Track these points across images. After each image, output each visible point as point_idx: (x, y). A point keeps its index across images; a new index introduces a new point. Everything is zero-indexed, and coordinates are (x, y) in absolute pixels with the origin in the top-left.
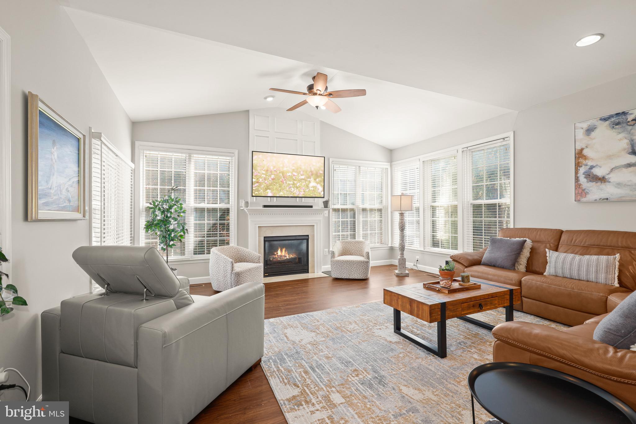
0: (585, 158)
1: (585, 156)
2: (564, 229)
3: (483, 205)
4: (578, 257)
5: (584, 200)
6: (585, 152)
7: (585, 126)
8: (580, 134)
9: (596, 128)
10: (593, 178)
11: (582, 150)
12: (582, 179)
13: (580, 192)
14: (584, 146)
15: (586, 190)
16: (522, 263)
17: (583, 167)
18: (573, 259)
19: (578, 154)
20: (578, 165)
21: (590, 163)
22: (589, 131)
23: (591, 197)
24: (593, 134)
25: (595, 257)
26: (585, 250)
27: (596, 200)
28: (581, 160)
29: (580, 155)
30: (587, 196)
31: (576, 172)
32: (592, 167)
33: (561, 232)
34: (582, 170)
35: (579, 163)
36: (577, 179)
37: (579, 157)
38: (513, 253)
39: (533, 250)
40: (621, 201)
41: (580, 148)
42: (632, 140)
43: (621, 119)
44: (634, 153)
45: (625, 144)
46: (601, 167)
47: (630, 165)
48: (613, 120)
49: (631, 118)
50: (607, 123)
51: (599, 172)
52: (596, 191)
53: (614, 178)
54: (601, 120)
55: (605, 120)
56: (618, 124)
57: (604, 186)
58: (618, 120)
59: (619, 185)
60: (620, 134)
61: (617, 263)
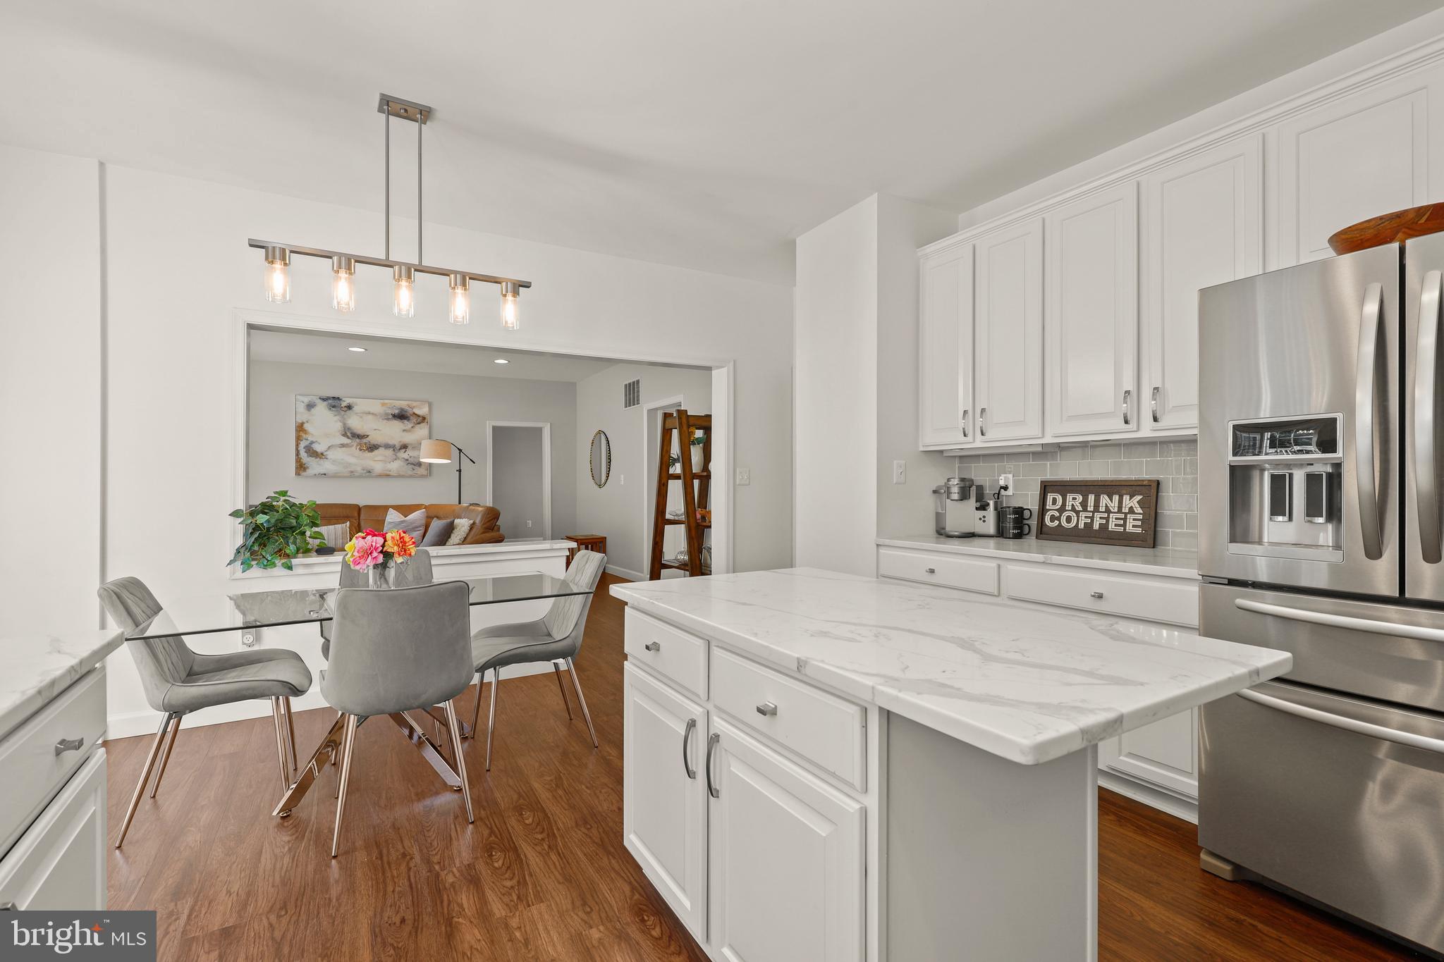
0: (305, 432)
1: (306, 430)
5: (304, 474)
6: (306, 426)
7: (306, 400)
8: (301, 408)
9: (315, 405)
10: (312, 453)
11: (302, 424)
12: (303, 454)
13: (301, 467)
14: (304, 421)
15: (305, 466)
17: (304, 441)
19: (298, 426)
20: (298, 439)
21: (310, 439)
22: (310, 406)
23: (310, 472)
24: (313, 411)
27: (315, 475)
28: (301, 433)
29: (300, 428)
30: (307, 470)
31: (297, 445)
32: (312, 443)
34: (303, 444)
35: (299, 436)
36: (297, 453)
37: (300, 431)
40: (335, 476)
41: (301, 422)
42: (344, 424)
43: (336, 403)
44: (345, 435)
45: (339, 426)
46: (319, 444)
47: (343, 446)
48: (330, 401)
49: (344, 404)
50: (325, 403)
51: (318, 448)
52: (315, 466)
53: (330, 454)
54: (320, 398)
55: (324, 399)
56: (334, 407)
57: (322, 461)
58: (334, 403)
59: (334, 462)
60: (335, 416)
61: (348, 529)
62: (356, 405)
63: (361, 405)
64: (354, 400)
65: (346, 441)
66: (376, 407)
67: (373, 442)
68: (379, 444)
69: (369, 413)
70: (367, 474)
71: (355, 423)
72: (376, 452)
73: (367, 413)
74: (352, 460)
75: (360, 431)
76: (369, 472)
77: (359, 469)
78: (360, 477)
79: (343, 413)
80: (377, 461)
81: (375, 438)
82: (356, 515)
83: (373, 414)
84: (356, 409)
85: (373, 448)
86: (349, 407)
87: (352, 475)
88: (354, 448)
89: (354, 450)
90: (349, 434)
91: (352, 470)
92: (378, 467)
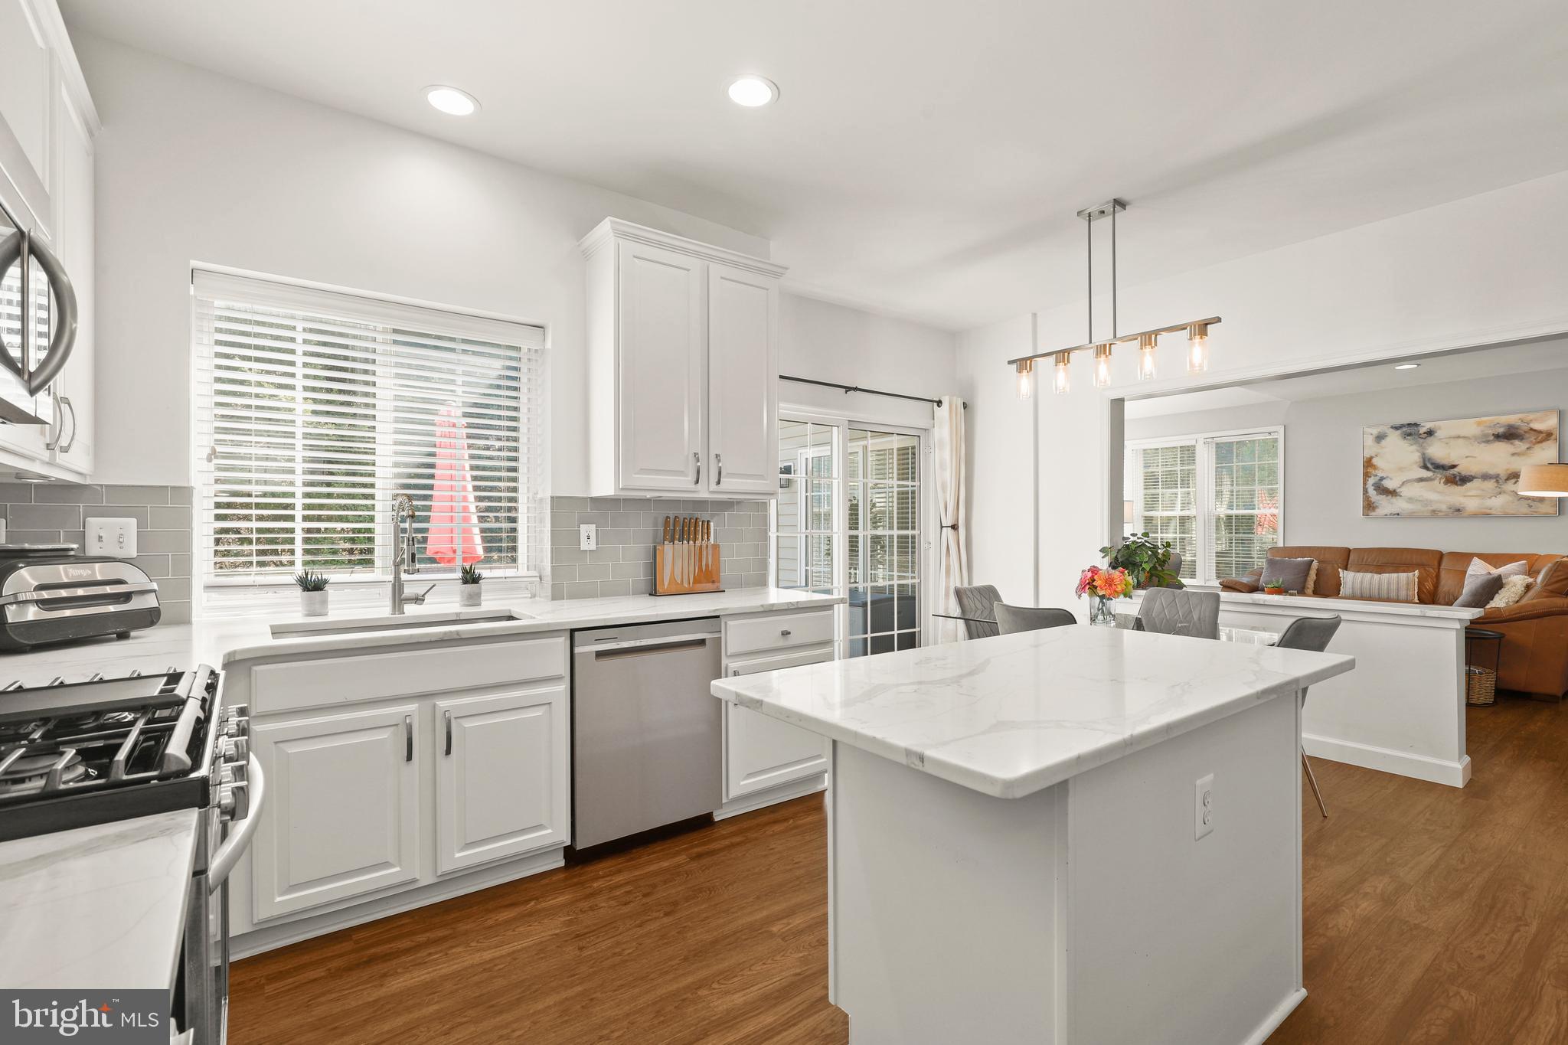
0: (1375, 467)
2: (1351, 547)
3: (1234, 517)
4: (1377, 576)
5: (1373, 514)
6: (1375, 461)
7: (1375, 432)
8: (1369, 441)
9: (1386, 436)
10: (1383, 491)
11: (1371, 458)
12: (1372, 492)
13: (1369, 506)
14: (1373, 455)
15: (1374, 505)
16: (1309, 586)
17: (1373, 477)
18: (1372, 578)
19: (1367, 462)
20: (1366, 475)
21: (1380, 474)
22: (1380, 438)
23: (1380, 512)
24: (1383, 442)
25: (1394, 575)
26: (1380, 569)
27: (1386, 515)
28: (1370, 470)
29: (1368, 463)
30: (1377, 510)
31: (1365, 483)
32: (1382, 479)
33: (1348, 551)
34: (1371, 481)
35: (1367, 472)
36: (1365, 491)
37: (1368, 466)
38: (1301, 575)
39: (1319, 572)
40: (1412, 516)
41: (1368, 456)
42: (1423, 454)
43: (1413, 430)
44: (1425, 467)
45: (1416, 457)
46: (1391, 479)
47: (1421, 480)
48: (1405, 429)
49: (1422, 430)
50: (1399, 432)
51: (1389, 484)
52: (1385, 505)
53: (1405, 492)
54: (1392, 427)
55: (1397, 428)
56: (1410, 435)
57: (1394, 500)
58: (1411, 431)
59: (1410, 500)
60: (1412, 445)
61: (1417, 580)
62: (1440, 428)
63: (1445, 429)
64: (1437, 423)
65: (1429, 474)
66: (1470, 427)
67: (1464, 473)
68: (1473, 475)
69: (1459, 437)
70: (1456, 513)
71: (1437, 451)
72: (1468, 485)
73: (1454, 438)
74: (1433, 496)
75: (1446, 462)
76: (1459, 510)
77: (1444, 507)
78: (1446, 516)
79: (1421, 441)
80: (1469, 497)
81: (1464, 468)
82: (1436, 563)
83: (1464, 437)
84: (1438, 434)
85: (1464, 480)
86: (1430, 433)
87: (1435, 514)
88: (1436, 482)
89: (1438, 484)
90: (1429, 465)
91: (1434, 508)
92: (1472, 504)
